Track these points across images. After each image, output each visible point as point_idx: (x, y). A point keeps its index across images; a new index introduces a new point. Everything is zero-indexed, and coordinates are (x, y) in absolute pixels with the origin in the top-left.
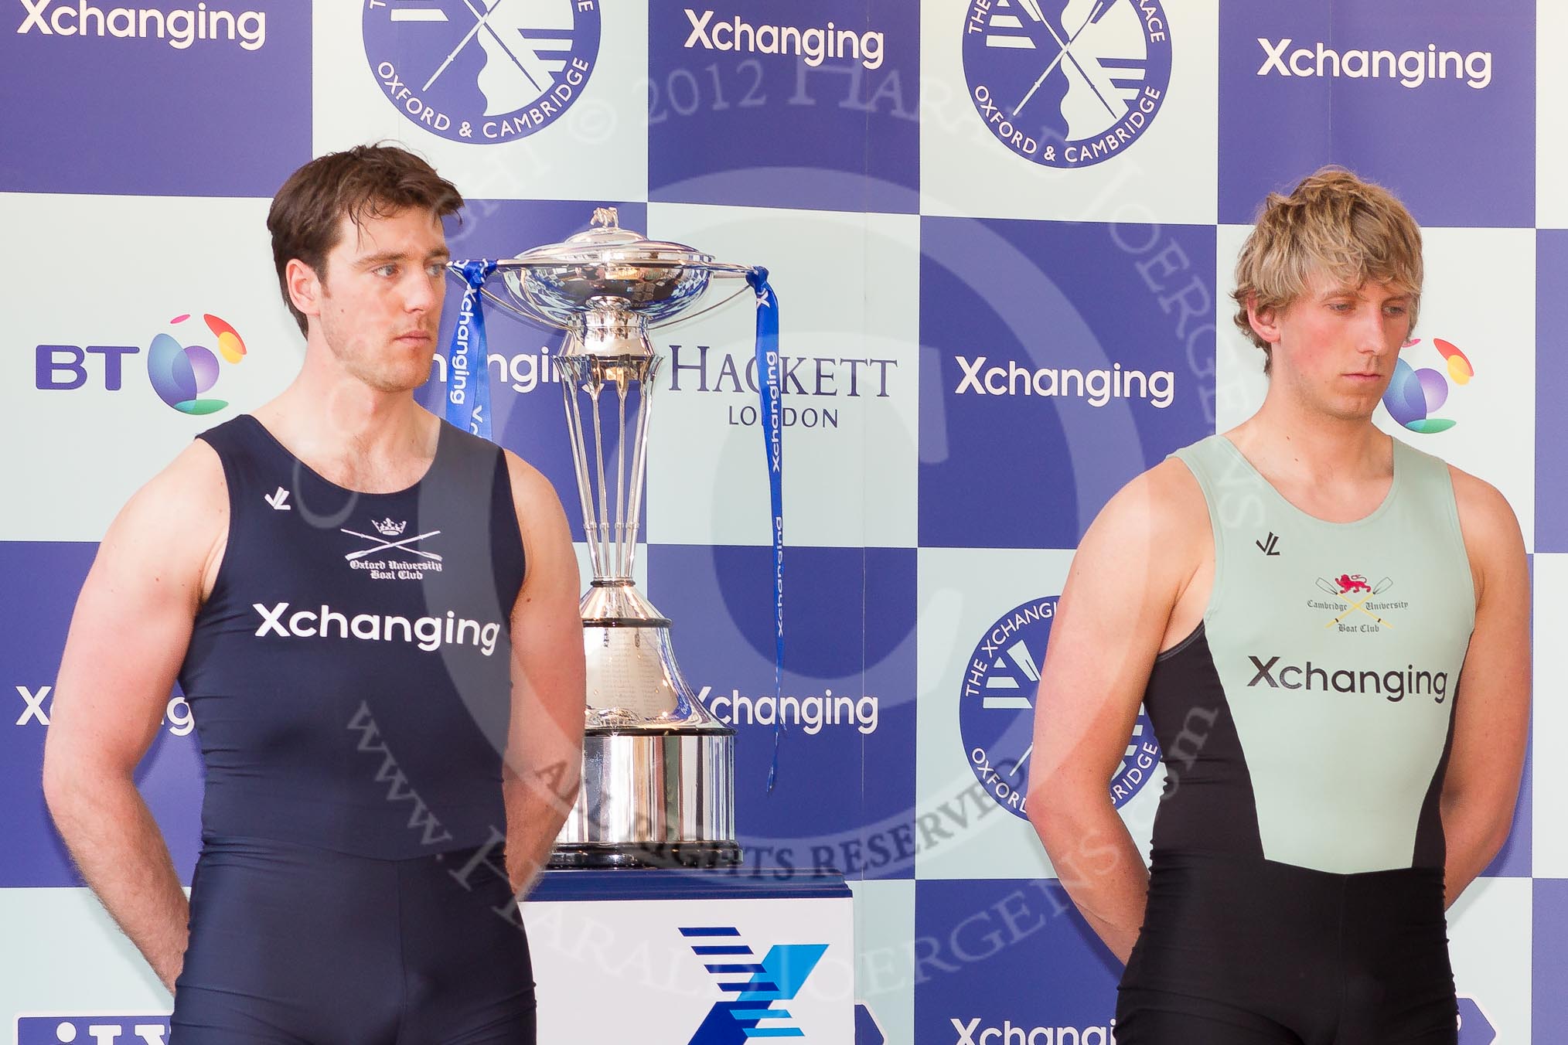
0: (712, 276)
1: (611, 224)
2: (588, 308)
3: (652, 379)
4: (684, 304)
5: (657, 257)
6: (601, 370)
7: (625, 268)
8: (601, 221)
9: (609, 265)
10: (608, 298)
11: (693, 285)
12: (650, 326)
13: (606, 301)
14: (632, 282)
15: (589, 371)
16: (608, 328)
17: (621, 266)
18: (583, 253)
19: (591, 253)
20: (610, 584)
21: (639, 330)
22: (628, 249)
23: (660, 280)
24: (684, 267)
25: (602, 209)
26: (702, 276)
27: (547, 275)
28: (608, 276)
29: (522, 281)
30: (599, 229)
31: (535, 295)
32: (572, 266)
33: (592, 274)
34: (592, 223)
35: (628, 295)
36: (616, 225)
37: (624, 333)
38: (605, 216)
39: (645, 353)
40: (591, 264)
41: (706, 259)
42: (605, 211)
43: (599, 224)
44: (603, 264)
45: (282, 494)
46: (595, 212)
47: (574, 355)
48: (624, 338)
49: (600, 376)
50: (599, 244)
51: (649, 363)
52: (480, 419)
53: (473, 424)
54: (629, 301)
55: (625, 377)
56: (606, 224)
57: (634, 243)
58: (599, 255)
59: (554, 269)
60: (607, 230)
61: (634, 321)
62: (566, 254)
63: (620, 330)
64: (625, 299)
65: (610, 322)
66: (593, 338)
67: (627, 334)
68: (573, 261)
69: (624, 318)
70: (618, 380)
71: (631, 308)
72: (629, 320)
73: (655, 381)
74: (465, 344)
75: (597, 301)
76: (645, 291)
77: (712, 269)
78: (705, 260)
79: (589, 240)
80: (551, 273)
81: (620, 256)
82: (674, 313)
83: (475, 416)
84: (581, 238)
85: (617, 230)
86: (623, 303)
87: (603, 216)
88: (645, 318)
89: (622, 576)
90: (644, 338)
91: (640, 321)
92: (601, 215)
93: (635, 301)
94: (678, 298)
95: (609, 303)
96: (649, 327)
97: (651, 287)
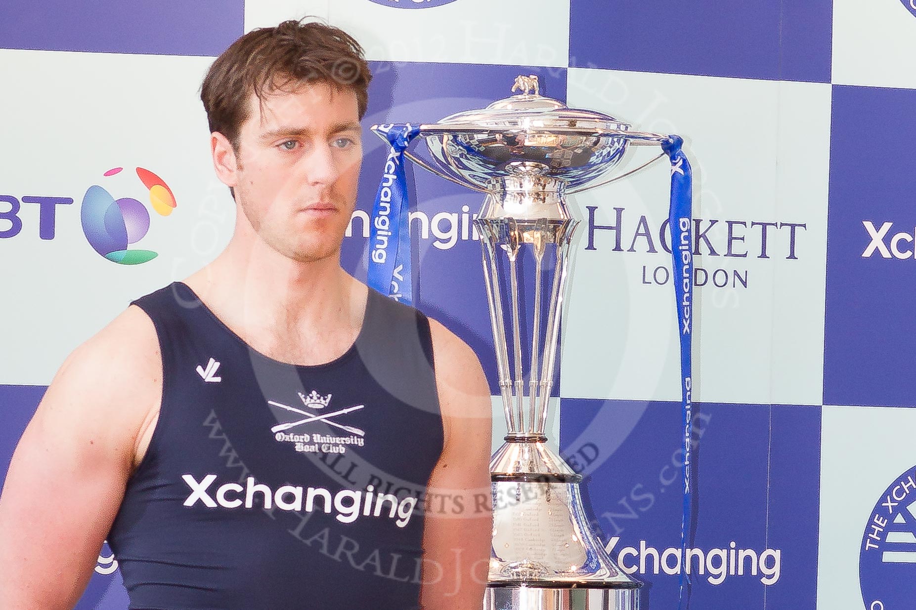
0: (628, 143)
1: (532, 92)
2: (507, 174)
3: (568, 243)
4: (601, 170)
5: (575, 125)
6: (519, 233)
7: (544, 135)
8: (523, 88)
9: (528, 132)
10: (527, 163)
11: (610, 152)
12: (568, 191)
13: (525, 166)
14: (552, 149)
15: (508, 235)
16: (527, 192)
17: (540, 133)
18: (504, 120)
19: (512, 120)
20: (522, 440)
21: (556, 194)
22: (547, 117)
23: (577, 148)
24: (602, 135)
25: (523, 77)
26: (619, 144)
27: (468, 140)
28: (527, 143)
29: (444, 146)
30: (520, 97)
31: (456, 158)
32: (492, 132)
33: (512, 140)
34: (513, 90)
35: (547, 161)
36: (537, 92)
37: (542, 197)
38: (526, 84)
39: (562, 217)
40: (510, 131)
41: (623, 128)
42: (526, 79)
43: (520, 92)
44: (522, 131)
45: (213, 365)
46: (516, 80)
47: (493, 218)
48: (541, 202)
49: (517, 240)
50: (519, 111)
51: (566, 228)
52: (401, 278)
53: (394, 283)
54: (547, 167)
55: (542, 241)
56: (527, 91)
57: (554, 111)
58: (519, 123)
59: (475, 136)
60: (527, 97)
61: (551, 186)
62: (488, 121)
63: (538, 194)
64: (543, 165)
65: (529, 185)
66: (512, 201)
67: (544, 198)
68: (493, 127)
69: (542, 183)
70: (535, 243)
71: (549, 174)
72: (547, 185)
73: (571, 243)
74: (388, 205)
75: (517, 167)
76: (562, 157)
77: (629, 137)
78: (621, 129)
79: (510, 107)
80: (472, 138)
81: (540, 123)
82: (590, 179)
83: (396, 275)
84: (503, 105)
85: (537, 98)
86: (542, 169)
87: (524, 84)
88: (563, 184)
89: (535, 432)
90: (561, 202)
91: (557, 187)
92: (522, 82)
93: (553, 168)
94: (595, 164)
95: (528, 168)
96: (566, 192)
97: (569, 154)
